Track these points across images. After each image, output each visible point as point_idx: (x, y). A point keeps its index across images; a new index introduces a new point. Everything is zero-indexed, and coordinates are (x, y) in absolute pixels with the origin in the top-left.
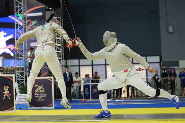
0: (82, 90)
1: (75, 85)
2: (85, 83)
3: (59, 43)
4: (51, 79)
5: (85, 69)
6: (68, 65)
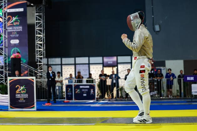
1: (57, 85)
3: (40, 40)
4: (33, 79)
5: (68, 69)
6: (49, 63)
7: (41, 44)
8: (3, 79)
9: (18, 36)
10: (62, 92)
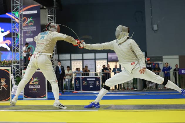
1: (67, 78)
2: (76, 76)
5: (76, 63)
6: (60, 59)
8: (19, 73)
9: (33, 35)
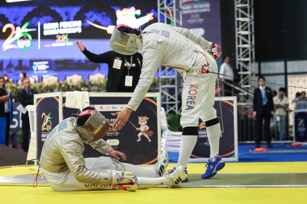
0: (292, 122)
1: (278, 113)
3: (245, 28)
4: (232, 102)
5: (298, 82)
6: (263, 72)
7: (246, 36)
8: (174, 104)
9: (203, 22)
10: (287, 126)
